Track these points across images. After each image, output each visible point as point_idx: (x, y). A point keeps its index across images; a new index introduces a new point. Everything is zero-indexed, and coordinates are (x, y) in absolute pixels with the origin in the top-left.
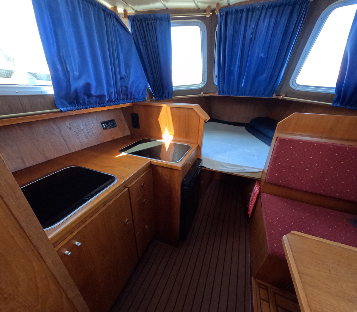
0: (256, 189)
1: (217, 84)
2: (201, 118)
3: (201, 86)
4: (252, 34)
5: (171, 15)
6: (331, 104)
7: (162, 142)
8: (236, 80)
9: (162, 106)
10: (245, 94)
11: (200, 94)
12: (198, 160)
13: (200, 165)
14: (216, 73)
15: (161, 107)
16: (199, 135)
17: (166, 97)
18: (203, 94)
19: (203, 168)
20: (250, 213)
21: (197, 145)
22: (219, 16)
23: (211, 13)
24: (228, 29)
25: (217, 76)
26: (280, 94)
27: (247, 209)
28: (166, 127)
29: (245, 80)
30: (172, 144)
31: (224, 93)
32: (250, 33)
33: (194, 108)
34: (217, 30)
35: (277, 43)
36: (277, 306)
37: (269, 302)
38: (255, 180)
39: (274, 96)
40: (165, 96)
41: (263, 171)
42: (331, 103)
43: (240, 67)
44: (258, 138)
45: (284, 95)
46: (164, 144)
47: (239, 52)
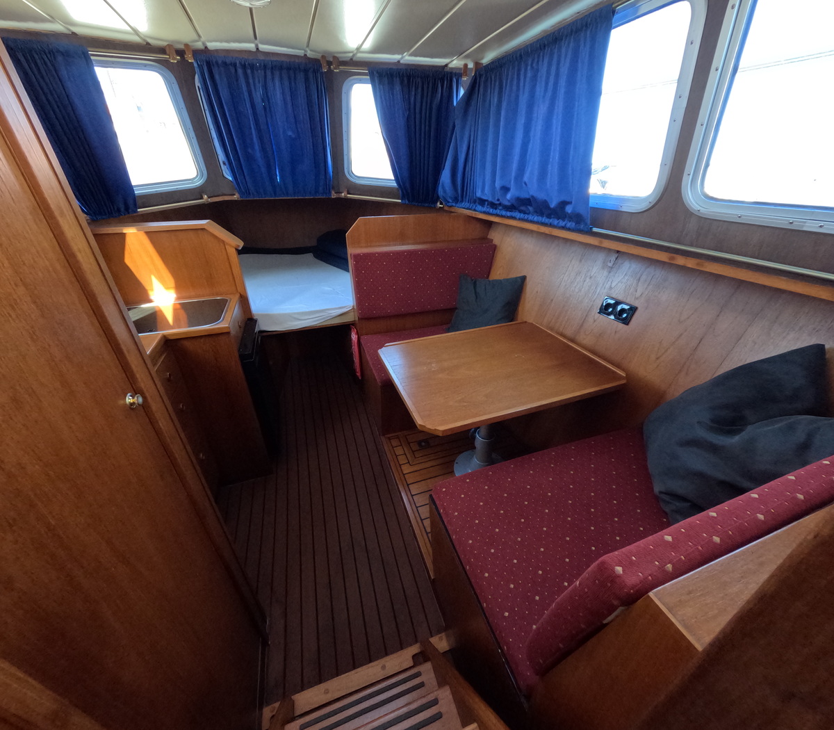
0: (354, 337)
1: (231, 179)
2: (227, 244)
3: (199, 183)
4: (263, 101)
5: (89, 49)
6: (400, 201)
7: (153, 308)
8: (263, 170)
9: (124, 232)
10: (287, 194)
11: (202, 198)
12: (249, 321)
13: (257, 330)
14: (221, 156)
15: (123, 235)
16: (235, 276)
17: (119, 210)
18: (209, 197)
19: (265, 334)
20: (359, 374)
21: (237, 296)
22: (195, 65)
23: (178, 58)
24: (220, 90)
25: (227, 163)
26: (341, 191)
27: (354, 371)
28: (153, 277)
29: (279, 169)
30: (179, 306)
31: (249, 193)
32: (260, 100)
33: (206, 227)
34: (198, 83)
35: (304, 116)
36: (409, 443)
37: (401, 445)
38: (349, 325)
39: (334, 195)
40: (116, 209)
41: (353, 308)
42: (398, 199)
43: (263, 149)
44: (338, 267)
45: (346, 193)
46: (161, 311)
47: (252, 123)
